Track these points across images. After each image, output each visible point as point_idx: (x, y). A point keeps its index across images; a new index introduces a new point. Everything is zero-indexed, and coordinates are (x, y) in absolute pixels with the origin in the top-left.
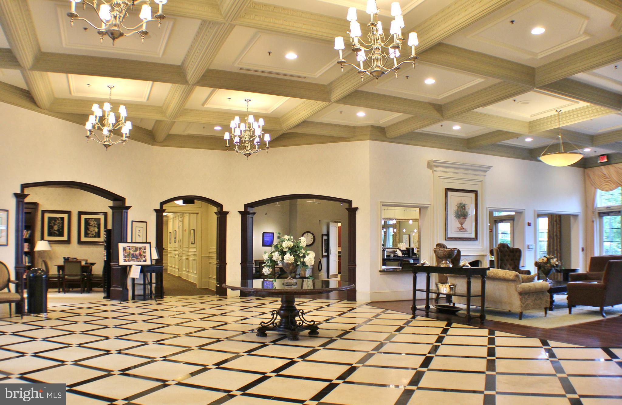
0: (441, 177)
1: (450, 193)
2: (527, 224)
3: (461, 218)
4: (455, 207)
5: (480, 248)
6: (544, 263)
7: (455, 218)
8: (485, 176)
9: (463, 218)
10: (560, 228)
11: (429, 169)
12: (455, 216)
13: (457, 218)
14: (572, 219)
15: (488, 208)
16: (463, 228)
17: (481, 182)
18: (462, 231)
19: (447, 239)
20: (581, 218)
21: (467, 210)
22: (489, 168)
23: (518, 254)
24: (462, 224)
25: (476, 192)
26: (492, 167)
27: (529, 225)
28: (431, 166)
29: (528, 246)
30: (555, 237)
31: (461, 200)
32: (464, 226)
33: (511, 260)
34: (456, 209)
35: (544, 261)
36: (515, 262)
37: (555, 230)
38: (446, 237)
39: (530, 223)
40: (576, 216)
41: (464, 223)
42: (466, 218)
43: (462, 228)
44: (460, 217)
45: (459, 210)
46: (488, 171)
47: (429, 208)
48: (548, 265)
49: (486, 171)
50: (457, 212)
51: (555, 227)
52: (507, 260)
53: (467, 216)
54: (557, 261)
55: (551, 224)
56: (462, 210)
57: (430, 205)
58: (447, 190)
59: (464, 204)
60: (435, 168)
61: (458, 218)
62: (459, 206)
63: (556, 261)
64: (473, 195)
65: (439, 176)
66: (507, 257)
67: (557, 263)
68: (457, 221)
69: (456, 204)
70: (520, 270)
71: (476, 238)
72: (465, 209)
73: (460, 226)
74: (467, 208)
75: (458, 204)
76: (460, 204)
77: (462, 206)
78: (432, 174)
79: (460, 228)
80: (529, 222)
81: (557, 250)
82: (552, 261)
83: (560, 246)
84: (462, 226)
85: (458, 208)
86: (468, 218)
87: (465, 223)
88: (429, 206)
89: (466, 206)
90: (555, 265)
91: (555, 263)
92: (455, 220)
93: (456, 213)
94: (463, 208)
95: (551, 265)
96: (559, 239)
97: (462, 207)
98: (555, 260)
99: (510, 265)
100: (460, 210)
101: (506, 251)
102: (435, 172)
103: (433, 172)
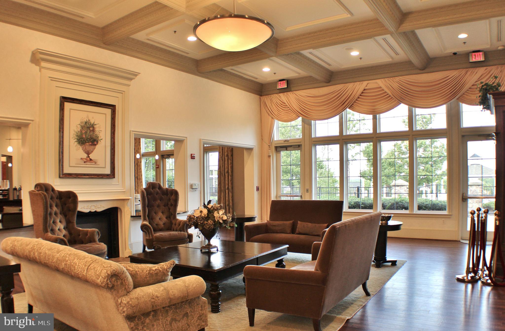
0: (53, 79)
1: (68, 105)
2: (189, 157)
3: (87, 144)
4: (77, 126)
5: (119, 188)
6: (202, 217)
7: (76, 143)
8: (129, 85)
9: (91, 145)
10: (232, 163)
11: (33, 65)
12: (76, 140)
13: (79, 143)
14: (245, 152)
15: (132, 132)
16: (91, 160)
17: (122, 93)
18: (89, 164)
19: (64, 176)
20: (256, 152)
21: (97, 133)
22: (136, 74)
23: (173, 197)
24: (88, 153)
25: (112, 107)
26: (139, 73)
27: (193, 157)
28: (38, 60)
29: (191, 186)
30: (226, 174)
31: (88, 117)
32: (91, 156)
33: (165, 206)
34: (79, 130)
35: (203, 215)
36: (169, 209)
37: (226, 166)
38: (61, 173)
39: (193, 155)
40: (250, 150)
41: (92, 152)
42: (96, 145)
43: (88, 159)
44: (86, 142)
45: (84, 132)
46: (134, 79)
47: (30, 126)
48: (210, 222)
49: (131, 79)
50: (79, 134)
51: (226, 162)
52: (158, 206)
53: (97, 142)
54: (226, 213)
55: (221, 160)
56: (88, 132)
57: (32, 121)
58: (64, 100)
59: (92, 123)
60: (43, 64)
61: (82, 143)
62: (84, 126)
63: (223, 214)
64: (108, 111)
65: (50, 77)
66: (158, 202)
67: (225, 218)
68: (81, 148)
69: (79, 122)
70: (178, 220)
71: (112, 175)
72: (93, 131)
73: (85, 156)
74: (97, 129)
75: (81, 123)
76: (86, 123)
77: (88, 126)
78: (39, 73)
79: (85, 159)
80: (191, 154)
81: (228, 188)
82: (216, 214)
83: (232, 184)
84: (89, 157)
85: (82, 128)
86: (98, 144)
87: (94, 151)
88: (30, 123)
89: (95, 126)
90: (221, 221)
91: (222, 218)
92: (76, 146)
93: (77, 136)
94: (91, 129)
95: (214, 221)
96: (231, 176)
97: (89, 128)
98: (221, 212)
99: (162, 213)
100: (86, 133)
101: (157, 193)
102: (43, 70)
103: (40, 71)
